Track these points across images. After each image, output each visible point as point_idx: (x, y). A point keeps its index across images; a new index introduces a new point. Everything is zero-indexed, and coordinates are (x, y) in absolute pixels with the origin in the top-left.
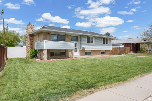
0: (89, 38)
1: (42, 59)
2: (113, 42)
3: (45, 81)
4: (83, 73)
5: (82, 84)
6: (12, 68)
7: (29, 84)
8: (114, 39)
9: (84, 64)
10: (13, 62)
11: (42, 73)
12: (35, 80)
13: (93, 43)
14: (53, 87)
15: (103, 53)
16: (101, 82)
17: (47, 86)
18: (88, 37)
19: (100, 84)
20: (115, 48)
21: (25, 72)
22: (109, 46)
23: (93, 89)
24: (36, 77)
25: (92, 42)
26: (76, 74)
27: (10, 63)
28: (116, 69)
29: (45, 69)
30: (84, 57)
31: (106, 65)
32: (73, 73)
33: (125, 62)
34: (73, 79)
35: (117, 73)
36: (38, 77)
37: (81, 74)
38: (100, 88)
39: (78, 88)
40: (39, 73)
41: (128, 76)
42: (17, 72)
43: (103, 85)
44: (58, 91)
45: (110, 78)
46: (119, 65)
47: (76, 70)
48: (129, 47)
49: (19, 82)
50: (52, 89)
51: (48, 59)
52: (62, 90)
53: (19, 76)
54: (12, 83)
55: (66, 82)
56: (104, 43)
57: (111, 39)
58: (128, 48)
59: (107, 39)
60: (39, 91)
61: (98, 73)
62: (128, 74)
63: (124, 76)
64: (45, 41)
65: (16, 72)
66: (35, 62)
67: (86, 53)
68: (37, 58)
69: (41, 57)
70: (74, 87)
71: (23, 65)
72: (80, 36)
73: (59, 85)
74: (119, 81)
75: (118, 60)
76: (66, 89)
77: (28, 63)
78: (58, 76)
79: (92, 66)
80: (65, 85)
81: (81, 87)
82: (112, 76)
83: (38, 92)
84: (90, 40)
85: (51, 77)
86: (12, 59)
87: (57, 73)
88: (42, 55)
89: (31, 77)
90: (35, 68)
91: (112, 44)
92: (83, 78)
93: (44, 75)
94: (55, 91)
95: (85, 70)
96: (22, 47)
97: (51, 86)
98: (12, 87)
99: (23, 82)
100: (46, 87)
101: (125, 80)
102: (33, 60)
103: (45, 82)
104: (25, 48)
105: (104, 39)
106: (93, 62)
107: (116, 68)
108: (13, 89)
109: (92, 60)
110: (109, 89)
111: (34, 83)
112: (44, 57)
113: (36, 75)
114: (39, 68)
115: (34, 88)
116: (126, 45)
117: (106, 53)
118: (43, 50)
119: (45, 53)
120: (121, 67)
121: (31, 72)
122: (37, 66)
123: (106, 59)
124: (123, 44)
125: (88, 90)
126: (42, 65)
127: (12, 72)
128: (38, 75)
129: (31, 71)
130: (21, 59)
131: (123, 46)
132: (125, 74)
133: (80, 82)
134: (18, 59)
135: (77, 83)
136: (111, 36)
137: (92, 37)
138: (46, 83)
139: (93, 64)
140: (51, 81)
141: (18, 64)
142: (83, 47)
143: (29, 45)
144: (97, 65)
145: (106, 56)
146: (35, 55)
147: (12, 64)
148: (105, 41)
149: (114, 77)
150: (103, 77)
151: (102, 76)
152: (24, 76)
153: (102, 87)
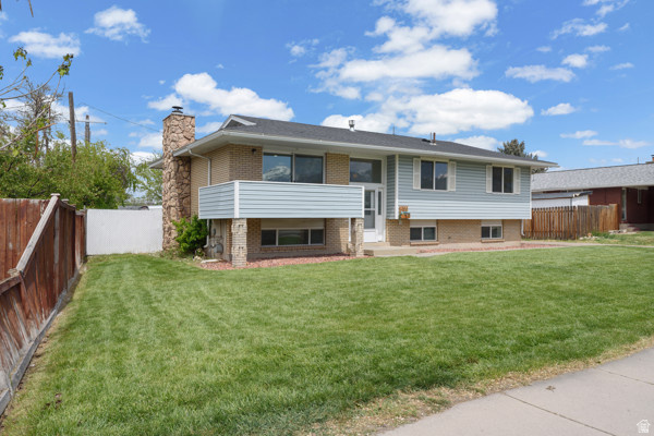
0: (427, 166)
1: (226, 257)
2: (538, 182)
3: (240, 350)
4: (401, 322)
5: (398, 366)
6: (105, 295)
7: (172, 363)
8: (542, 170)
9: (405, 280)
10: (108, 269)
11: (227, 319)
12: (199, 348)
13: (445, 188)
14: (272, 376)
15: (489, 231)
16: (481, 361)
17: (246, 372)
18: (422, 161)
19: (477, 367)
20: (549, 211)
21: (155, 311)
22: (519, 199)
23: (445, 391)
24: (203, 333)
25: (442, 184)
26: (369, 324)
27: (96, 276)
28: (552, 303)
29: (240, 302)
30: (407, 249)
31: (505, 286)
32: (357, 318)
33: (592, 271)
34: (358, 345)
35: (555, 322)
36: (209, 336)
37: (392, 326)
38: (479, 386)
39: (377, 383)
40: (213, 315)
41: (608, 337)
42: (126, 311)
43: (489, 375)
44: (294, 394)
45: (524, 345)
46: (565, 285)
47: (371, 307)
48: (614, 205)
49: (134, 353)
50: (268, 385)
51: (251, 258)
52: (309, 390)
53: (133, 328)
54: (107, 357)
55: (328, 357)
56: (496, 188)
57: (527, 171)
58: (610, 210)
59: (509, 172)
60: (215, 391)
61: (467, 321)
62: (608, 324)
63: (586, 335)
64: (237, 183)
65: (121, 310)
66: (196, 272)
67: (415, 234)
68: (207, 256)
69: (221, 252)
70: (361, 380)
71: (149, 285)
72: (391, 158)
73: (297, 370)
74: (566, 356)
75: (560, 263)
76: (329, 388)
77: (171, 274)
78: (293, 330)
79: (442, 288)
80: (321, 370)
81: (391, 381)
82: (533, 334)
83: (211, 395)
84: (431, 176)
85: (263, 336)
86: (103, 260)
87: (289, 321)
88: (225, 242)
89: (180, 335)
90: (199, 295)
91: (533, 194)
92: (403, 342)
93: (237, 327)
94: (281, 393)
95: (411, 307)
96: (146, 211)
97: (263, 374)
98: (106, 373)
99: (151, 355)
100: (245, 378)
101: (593, 354)
102: (188, 262)
103: (240, 356)
104: (157, 211)
105: (497, 171)
106: (446, 273)
107: (551, 298)
108: (110, 382)
109: (440, 264)
110: (521, 393)
111: (196, 360)
112: (235, 252)
113: (201, 328)
114: (213, 298)
115: (194, 378)
116: (599, 195)
117: (506, 231)
118: (228, 222)
119: (240, 233)
120: (576, 295)
121: (182, 314)
122: (204, 289)
123: (504, 259)
124: (583, 192)
125: (423, 393)
126: (228, 285)
127: (107, 312)
128: (212, 325)
129: (183, 309)
130: (141, 258)
131: (584, 202)
132: (591, 326)
133: (387, 358)
134: (128, 257)
135: (375, 363)
136: (529, 158)
137: (443, 163)
138: (245, 361)
139: (445, 282)
140: (262, 350)
141: (129, 280)
142: (403, 209)
143: (173, 202)
144: (465, 286)
145: (508, 246)
146: (198, 241)
147: (104, 278)
148: (502, 180)
149: (543, 339)
150: (491, 339)
151: (488, 332)
152: (152, 329)
153: (486, 381)
